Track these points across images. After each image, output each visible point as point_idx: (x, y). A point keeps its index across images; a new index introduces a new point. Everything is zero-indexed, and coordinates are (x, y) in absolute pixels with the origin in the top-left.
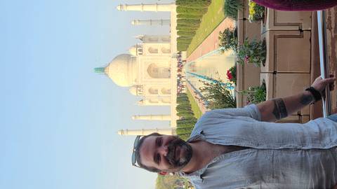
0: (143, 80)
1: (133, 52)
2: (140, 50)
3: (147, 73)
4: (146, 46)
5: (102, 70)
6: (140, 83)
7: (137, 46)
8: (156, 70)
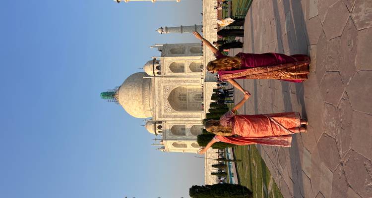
0: (163, 113)
1: (149, 71)
2: (158, 68)
3: (167, 103)
4: (167, 61)
5: (111, 95)
6: (158, 119)
7: (154, 62)
8: (183, 97)
